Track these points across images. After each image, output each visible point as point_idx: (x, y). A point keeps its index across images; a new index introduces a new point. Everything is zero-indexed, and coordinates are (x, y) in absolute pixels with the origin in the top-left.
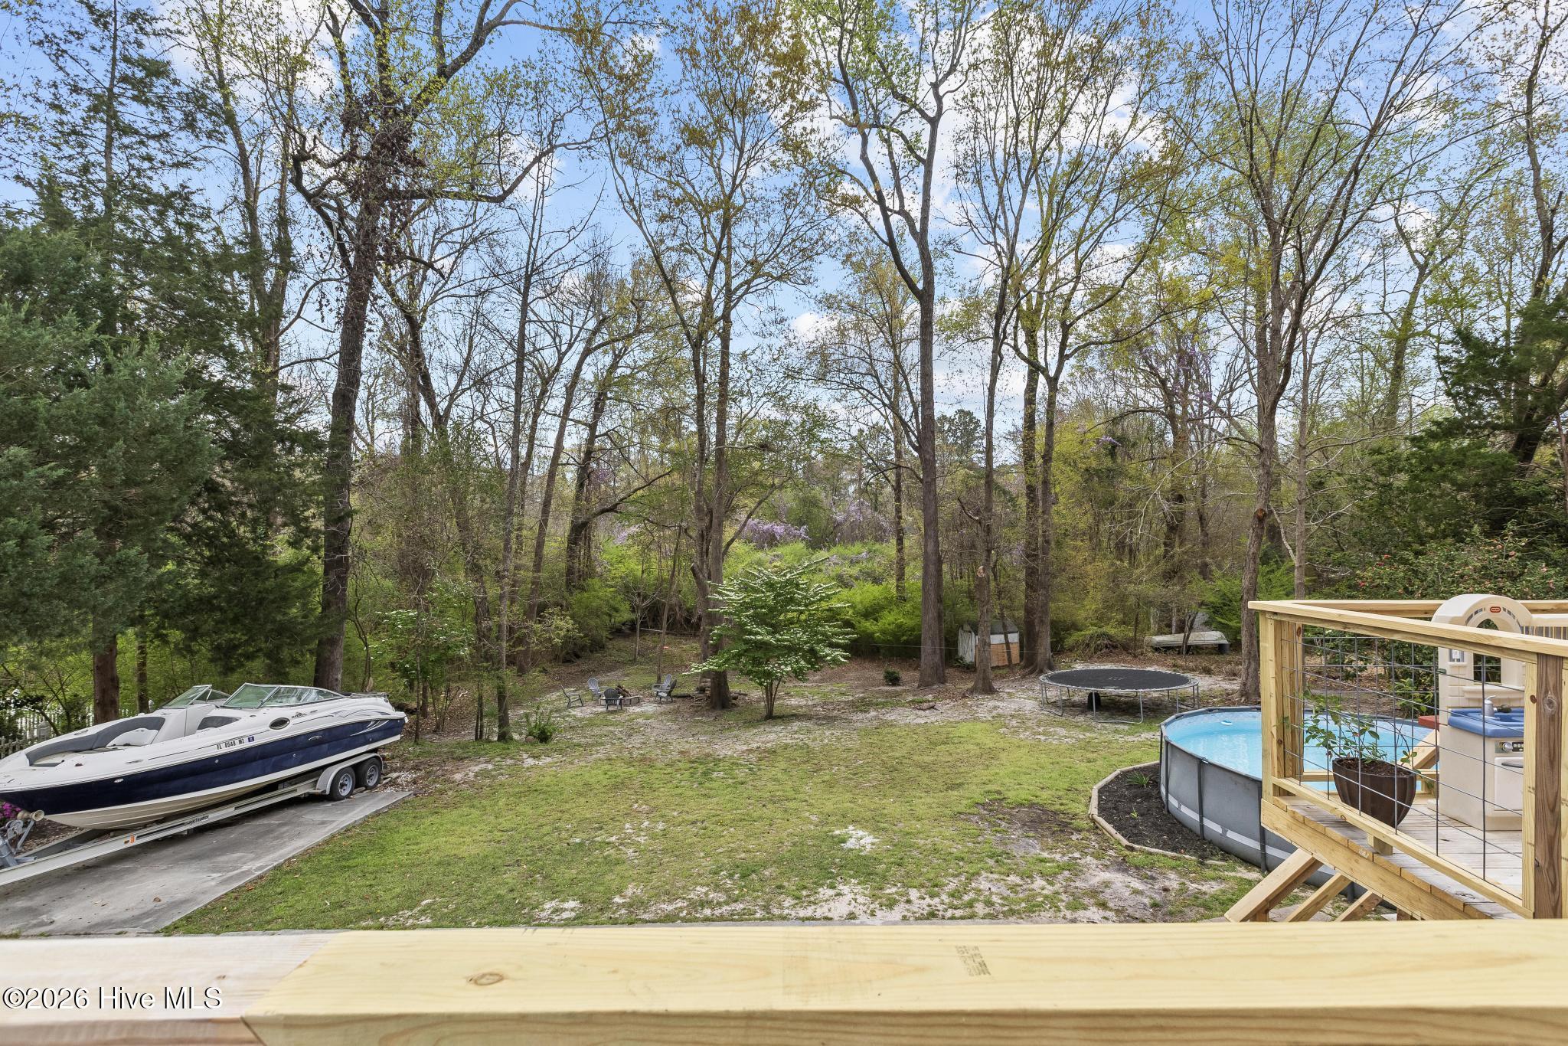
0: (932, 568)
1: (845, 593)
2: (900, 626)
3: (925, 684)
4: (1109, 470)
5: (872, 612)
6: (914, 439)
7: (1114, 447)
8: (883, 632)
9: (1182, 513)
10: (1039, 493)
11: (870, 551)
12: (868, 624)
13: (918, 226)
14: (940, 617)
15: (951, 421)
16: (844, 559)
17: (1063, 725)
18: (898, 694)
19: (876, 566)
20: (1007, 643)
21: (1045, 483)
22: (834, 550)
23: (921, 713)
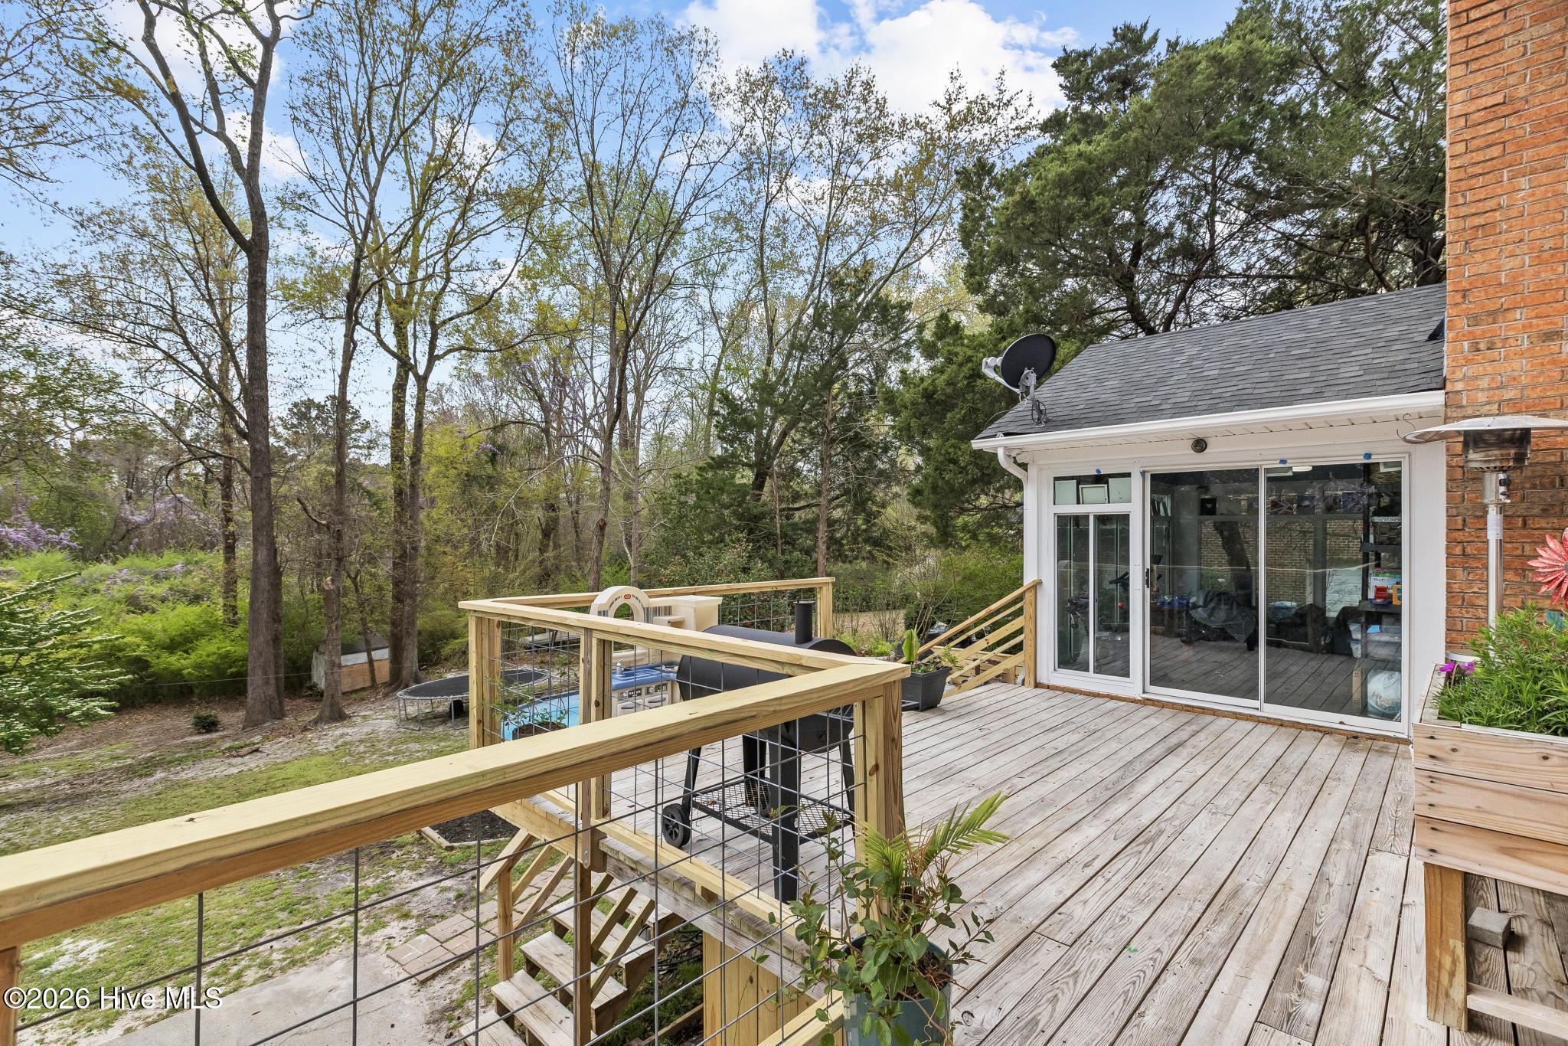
0: (264, 582)
1: (139, 620)
2: (226, 656)
3: (252, 724)
4: (490, 477)
5: (181, 643)
6: (242, 424)
7: (495, 455)
8: (198, 667)
9: (556, 520)
10: (407, 497)
11: (188, 563)
12: (173, 659)
13: (245, 163)
14: (276, 640)
15: (319, 407)
16: (144, 574)
17: (417, 740)
18: (211, 742)
19: (193, 582)
20: (371, 661)
21: (413, 486)
22: (124, 562)
23: (234, 761)
